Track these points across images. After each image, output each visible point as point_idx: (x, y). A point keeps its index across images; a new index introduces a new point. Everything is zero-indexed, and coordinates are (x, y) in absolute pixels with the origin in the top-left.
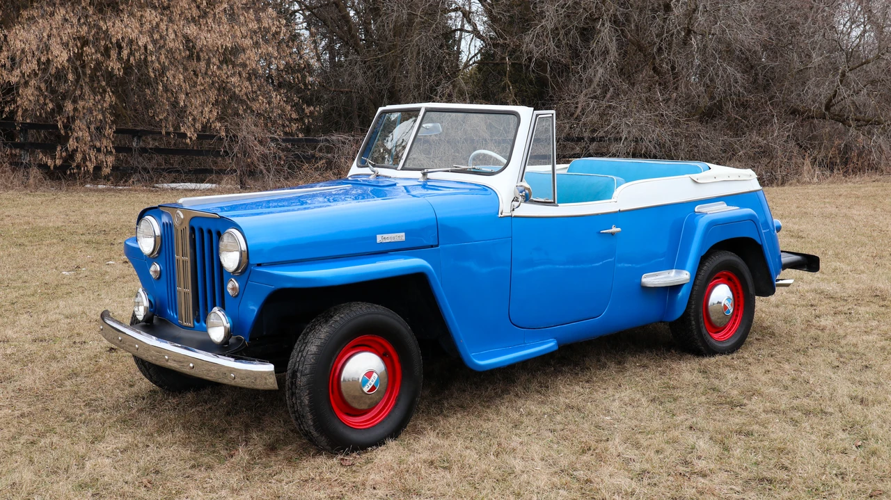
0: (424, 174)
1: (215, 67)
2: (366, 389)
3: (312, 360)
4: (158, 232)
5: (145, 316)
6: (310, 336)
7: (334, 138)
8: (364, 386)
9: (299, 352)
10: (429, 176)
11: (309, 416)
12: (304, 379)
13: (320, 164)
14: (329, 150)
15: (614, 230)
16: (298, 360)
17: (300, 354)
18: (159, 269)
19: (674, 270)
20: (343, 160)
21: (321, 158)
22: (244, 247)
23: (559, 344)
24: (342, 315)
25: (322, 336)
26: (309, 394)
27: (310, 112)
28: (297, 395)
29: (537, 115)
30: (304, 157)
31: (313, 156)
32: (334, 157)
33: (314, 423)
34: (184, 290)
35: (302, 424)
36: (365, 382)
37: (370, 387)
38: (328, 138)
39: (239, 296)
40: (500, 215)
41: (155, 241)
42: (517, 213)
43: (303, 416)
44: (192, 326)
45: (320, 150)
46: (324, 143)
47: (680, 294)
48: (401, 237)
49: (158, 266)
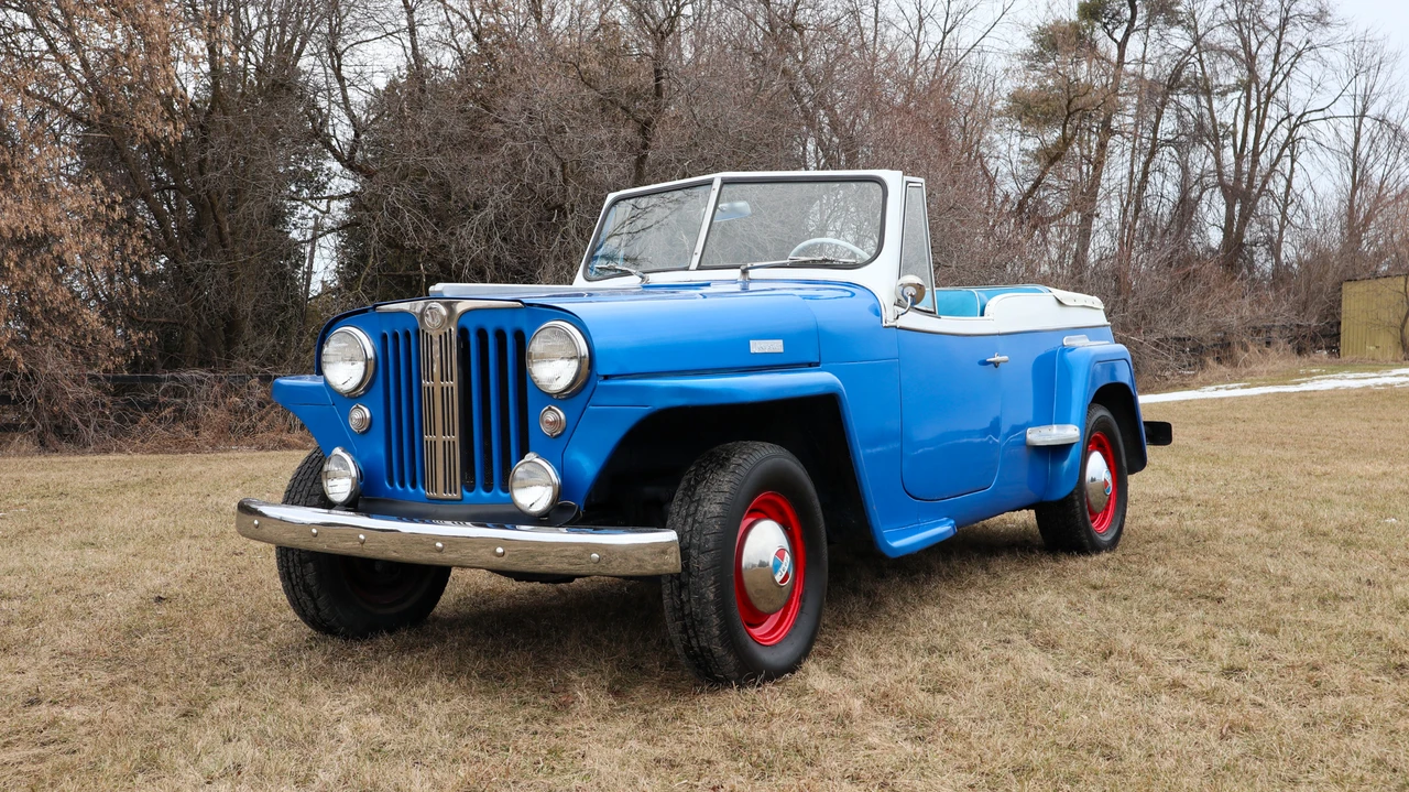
0: (745, 272)
1: (12, 264)
2: (778, 578)
3: (717, 527)
4: (370, 354)
5: (352, 493)
6: (700, 490)
7: (185, 375)
8: (776, 572)
9: (687, 515)
10: (752, 274)
11: (715, 620)
12: (706, 559)
13: (166, 412)
14: (178, 393)
15: (997, 358)
16: (688, 529)
17: (690, 520)
18: (368, 415)
19: (1055, 426)
20: (200, 407)
21: (166, 405)
22: (584, 350)
23: (958, 525)
24: (745, 456)
25: (726, 487)
26: (715, 582)
27: (139, 340)
28: (692, 587)
29: (907, 183)
30: (139, 403)
31: (154, 402)
32: (186, 403)
33: (721, 632)
34: (442, 438)
35: (696, 636)
36: (777, 567)
37: (784, 573)
38: (175, 374)
39: (565, 435)
40: (884, 324)
41: (366, 366)
42: (902, 322)
43: (702, 622)
44: (459, 497)
45: (165, 393)
46: (170, 383)
47: (1066, 463)
48: (777, 346)
49: (366, 410)
